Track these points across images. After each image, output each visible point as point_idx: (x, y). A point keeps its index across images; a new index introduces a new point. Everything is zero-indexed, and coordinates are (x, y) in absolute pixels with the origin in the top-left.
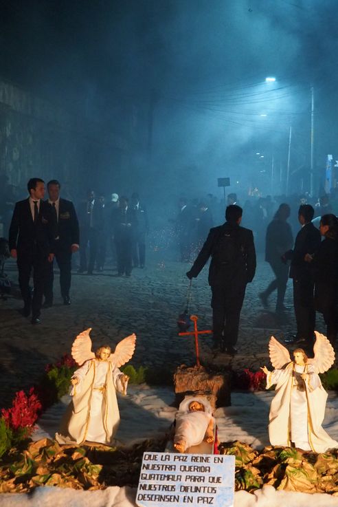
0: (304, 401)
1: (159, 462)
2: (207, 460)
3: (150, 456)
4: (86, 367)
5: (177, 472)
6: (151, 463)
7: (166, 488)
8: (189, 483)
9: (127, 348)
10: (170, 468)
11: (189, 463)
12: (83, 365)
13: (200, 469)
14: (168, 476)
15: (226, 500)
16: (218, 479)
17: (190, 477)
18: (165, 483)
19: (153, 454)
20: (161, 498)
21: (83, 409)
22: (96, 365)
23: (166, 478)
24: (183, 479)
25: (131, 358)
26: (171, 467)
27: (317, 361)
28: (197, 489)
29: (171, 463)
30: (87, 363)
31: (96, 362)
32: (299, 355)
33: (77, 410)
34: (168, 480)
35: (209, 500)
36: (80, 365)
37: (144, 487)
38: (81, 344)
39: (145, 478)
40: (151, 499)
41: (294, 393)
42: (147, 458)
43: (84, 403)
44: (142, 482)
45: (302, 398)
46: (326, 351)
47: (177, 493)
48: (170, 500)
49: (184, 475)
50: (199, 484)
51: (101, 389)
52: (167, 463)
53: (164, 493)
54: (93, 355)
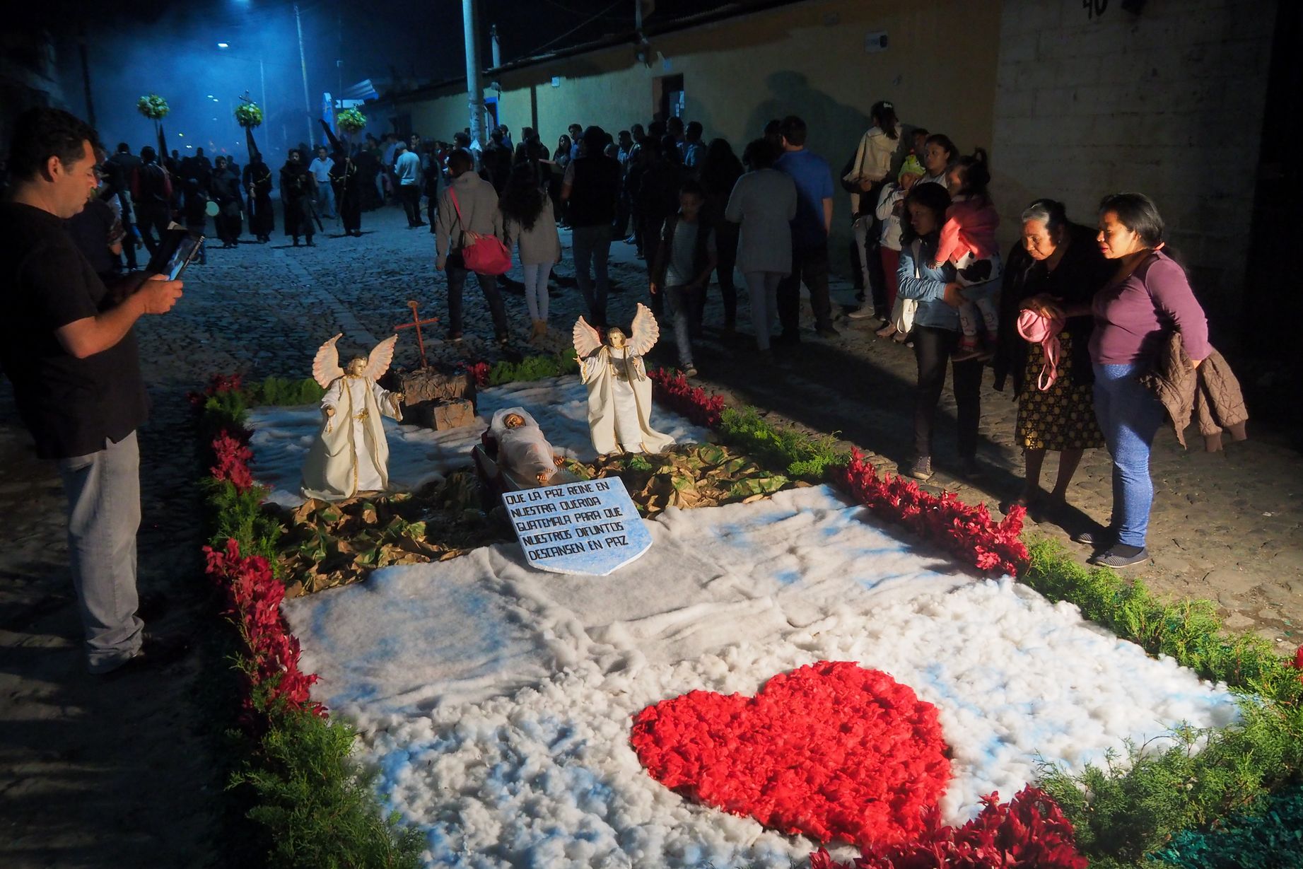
0: (631, 394)
1: (529, 504)
2: (588, 489)
3: (513, 498)
4: (335, 389)
5: (561, 513)
6: (521, 506)
7: (558, 536)
8: (582, 524)
9: (382, 356)
10: (548, 508)
11: (568, 498)
12: (330, 387)
13: (586, 502)
14: (552, 520)
15: (640, 535)
16: (616, 510)
17: (581, 515)
18: (553, 529)
19: (515, 494)
20: (560, 551)
21: (343, 448)
22: (350, 385)
23: (551, 523)
24: (573, 519)
25: (387, 368)
26: (548, 506)
27: (636, 340)
28: (598, 530)
29: (544, 501)
30: (337, 383)
31: (348, 379)
32: (616, 336)
33: (334, 452)
34: (555, 524)
35: (621, 540)
36: (325, 387)
37: (529, 541)
38: (325, 357)
39: (524, 529)
40: (548, 555)
41: (615, 385)
42: (510, 501)
43: (343, 439)
44: (522, 535)
45: (626, 389)
46: (648, 326)
47: (575, 539)
48: (572, 551)
49: (571, 513)
50: (598, 522)
51: (362, 416)
52: (539, 502)
53: (561, 543)
54: (341, 371)
